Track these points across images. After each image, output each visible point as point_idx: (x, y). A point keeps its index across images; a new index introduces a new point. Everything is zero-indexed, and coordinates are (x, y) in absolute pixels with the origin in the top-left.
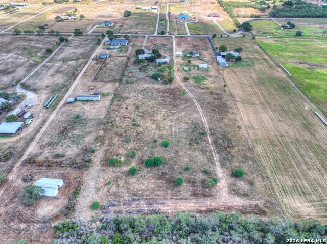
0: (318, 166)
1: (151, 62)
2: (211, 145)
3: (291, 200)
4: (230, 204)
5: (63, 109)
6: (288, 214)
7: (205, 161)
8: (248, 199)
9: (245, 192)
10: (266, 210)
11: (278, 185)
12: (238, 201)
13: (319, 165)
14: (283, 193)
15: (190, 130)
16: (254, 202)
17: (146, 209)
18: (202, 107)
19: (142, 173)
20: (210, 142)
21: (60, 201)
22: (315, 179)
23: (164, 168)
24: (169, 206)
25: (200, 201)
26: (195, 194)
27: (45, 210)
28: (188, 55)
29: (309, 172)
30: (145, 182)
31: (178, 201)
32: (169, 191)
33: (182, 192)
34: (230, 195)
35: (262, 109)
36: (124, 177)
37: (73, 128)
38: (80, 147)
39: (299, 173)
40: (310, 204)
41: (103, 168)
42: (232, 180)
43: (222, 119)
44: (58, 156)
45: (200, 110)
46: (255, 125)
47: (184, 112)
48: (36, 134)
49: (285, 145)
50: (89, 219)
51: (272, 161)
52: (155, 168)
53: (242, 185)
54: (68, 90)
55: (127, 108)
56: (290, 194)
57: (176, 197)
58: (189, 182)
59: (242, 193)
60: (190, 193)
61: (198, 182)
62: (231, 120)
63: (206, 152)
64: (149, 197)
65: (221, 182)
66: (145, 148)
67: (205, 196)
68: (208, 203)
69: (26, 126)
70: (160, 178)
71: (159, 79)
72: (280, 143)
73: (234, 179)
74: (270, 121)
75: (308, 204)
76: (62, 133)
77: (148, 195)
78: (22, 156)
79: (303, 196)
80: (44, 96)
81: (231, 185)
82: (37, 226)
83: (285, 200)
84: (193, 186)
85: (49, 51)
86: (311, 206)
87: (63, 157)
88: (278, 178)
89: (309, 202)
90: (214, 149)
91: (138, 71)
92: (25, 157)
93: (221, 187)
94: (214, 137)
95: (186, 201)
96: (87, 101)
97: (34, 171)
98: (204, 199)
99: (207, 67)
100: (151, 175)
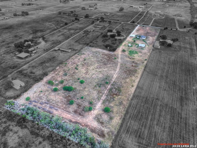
0: (166, 125)
1: (112, 38)
2: (106, 90)
3: (127, 136)
4: (89, 124)
5: (51, 53)
6: (117, 143)
7: (96, 97)
8: (101, 126)
9: (103, 121)
10: (106, 135)
11: (127, 125)
12: (95, 124)
13: (167, 125)
14: (126, 131)
15: (102, 79)
16: (103, 129)
17: (48, 109)
18: (120, 68)
19: (59, 92)
20: (108, 88)
21: (18, 92)
22: (155, 132)
23: (72, 94)
24: (58, 112)
25: (75, 116)
26: (75, 112)
27: (10, 93)
28: (138, 37)
29: (156, 127)
30: (57, 97)
31: (65, 111)
32: (64, 106)
33: (70, 108)
34: (93, 120)
35: (159, 79)
36: (50, 91)
37: (48, 62)
38: (44, 71)
39: (148, 125)
40: (138, 144)
41: (45, 84)
42: (101, 112)
43: (126, 78)
44: (31, 73)
45: (118, 70)
46: (145, 88)
47: (107, 69)
48: (31, 61)
49: (155, 105)
50: (22, 103)
51: (136, 111)
52: (67, 92)
53: (105, 117)
54: (60, 44)
55: (79, 59)
56: (129, 134)
57: (65, 110)
58: (78, 105)
59: (101, 121)
60: (73, 110)
61: (82, 106)
62: (131, 80)
63: (101, 93)
64: (53, 104)
65: (95, 111)
66: (71, 81)
67: (80, 114)
68: (78, 118)
69: (31, 56)
70: (65, 98)
71: (108, 48)
72: (152, 103)
73: (103, 112)
74: (157, 88)
75: (136, 144)
76: (42, 63)
77: (53, 103)
78: (20, 68)
79: (137, 138)
80: (48, 45)
81: (99, 114)
82: (2, 98)
83: (123, 136)
84: (78, 107)
85: (66, 24)
86: (137, 146)
87: (33, 74)
88: (130, 122)
89: (138, 143)
90: (106, 93)
92: (20, 69)
93: (93, 114)
94: (112, 87)
95: (68, 113)
96: (64, 51)
97: (19, 76)
98: (78, 116)
99: (144, 47)
100: (63, 94)
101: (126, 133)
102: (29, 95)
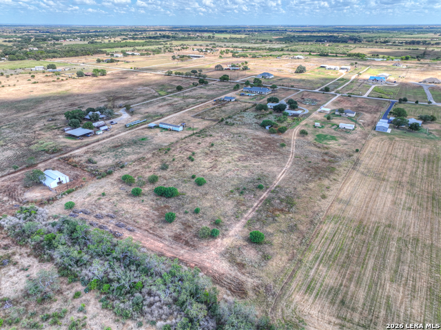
0: (418, 284)
1: (277, 112)
2: (258, 202)
3: (307, 300)
4: (208, 265)
5: (140, 131)
6: (280, 313)
7: (230, 213)
8: (239, 270)
9: (244, 262)
10: (250, 293)
11: (307, 276)
12: (223, 267)
13: (422, 284)
14: (304, 288)
15: (248, 180)
16: (243, 278)
17: (110, 228)
18: (294, 163)
19: (144, 198)
20: (262, 198)
21: (50, 193)
22: (388, 297)
23: (172, 203)
24: (135, 236)
25: (174, 246)
26: (177, 238)
27: (35, 194)
28: (337, 113)
29: (388, 285)
30: (137, 207)
31: (151, 235)
32: (152, 224)
33: (165, 230)
34: (219, 257)
35: (391, 188)
36: (123, 196)
37: (126, 147)
38: (117, 160)
39: (365, 279)
40: (338, 321)
41: (116, 182)
42: (241, 242)
43: (307, 181)
44: (90, 161)
45: (288, 166)
46: (355, 202)
47: (262, 163)
48: (94, 142)
49: (383, 238)
50: (54, 214)
51: (332, 247)
52: (163, 199)
53: (250, 254)
54: (160, 119)
55: (199, 143)
56: (314, 294)
57: (152, 232)
58: (183, 224)
59: (239, 261)
60: (172, 234)
61: (194, 228)
62: (321, 186)
63: (243, 205)
64: (125, 220)
65: (225, 239)
66: (175, 180)
67: (187, 243)
68: (182, 252)
69: (95, 135)
70: (157, 209)
71: (267, 128)
72: (376, 233)
73: (245, 243)
74: (388, 204)
75: (333, 319)
76: (116, 147)
77: (126, 218)
78: (66, 153)
79: (336, 306)
80: (135, 119)
81: (235, 247)
82: (14, 202)
83: (297, 297)
84: (185, 230)
85: (179, 88)
86: (335, 324)
87: (93, 163)
88: (317, 269)
89: (338, 317)
90: (257, 206)
91: (252, 117)
92: (65, 155)
93: (219, 244)
94: (274, 195)
95: (159, 239)
96: (167, 129)
97: (61, 166)
98: (181, 247)
99: (351, 128)
100: (152, 203)
101: (306, 293)
102: (73, 200)
